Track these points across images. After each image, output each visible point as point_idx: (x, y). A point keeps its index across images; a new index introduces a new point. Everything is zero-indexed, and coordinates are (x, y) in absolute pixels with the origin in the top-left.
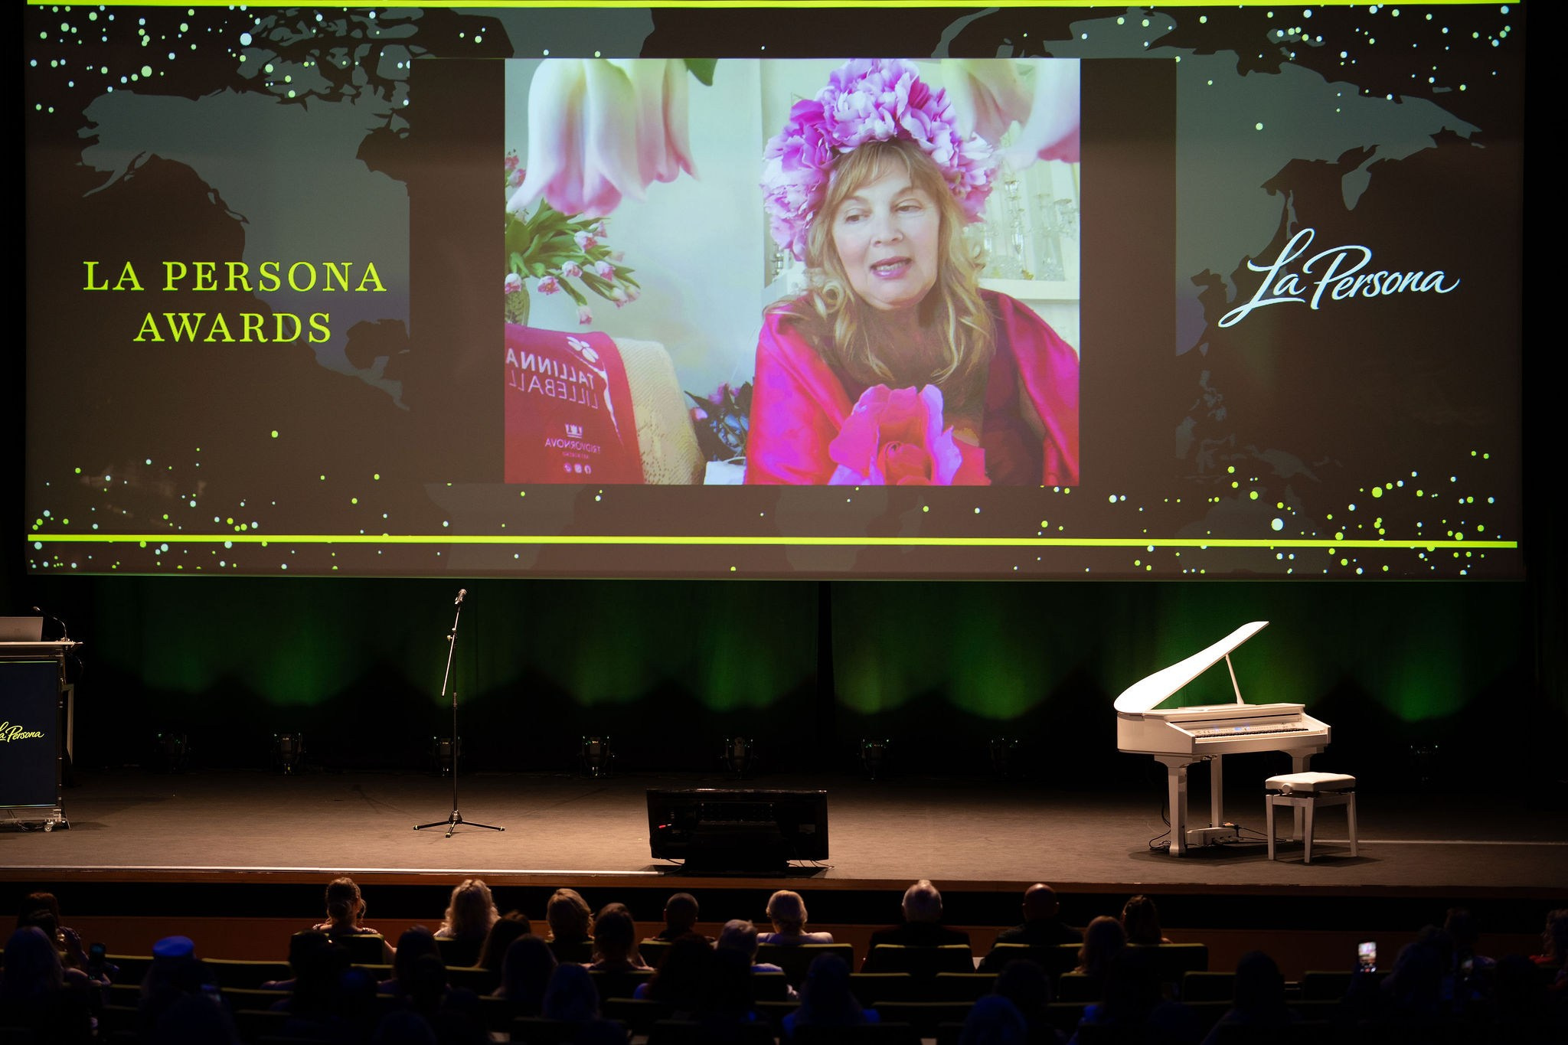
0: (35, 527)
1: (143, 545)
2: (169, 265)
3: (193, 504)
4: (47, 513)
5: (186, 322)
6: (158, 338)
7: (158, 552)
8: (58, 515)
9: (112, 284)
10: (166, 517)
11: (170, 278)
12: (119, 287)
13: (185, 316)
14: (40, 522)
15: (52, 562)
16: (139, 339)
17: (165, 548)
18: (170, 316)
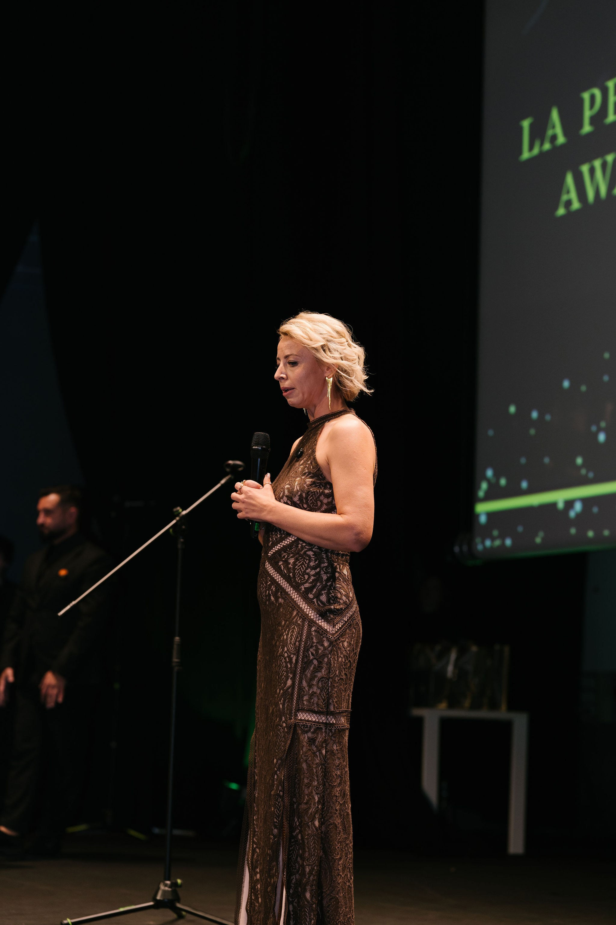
0: (481, 494)
1: (561, 505)
2: (586, 96)
3: (602, 437)
4: (489, 473)
5: (599, 173)
6: (576, 205)
7: (572, 514)
8: (497, 475)
9: (542, 144)
10: (579, 461)
11: (587, 114)
12: (547, 146)
13: (597, 164)
14: (484, 486)
15: (493, 539)
16: (561, 211)
17: (578, 507)
18: (585, 169)
